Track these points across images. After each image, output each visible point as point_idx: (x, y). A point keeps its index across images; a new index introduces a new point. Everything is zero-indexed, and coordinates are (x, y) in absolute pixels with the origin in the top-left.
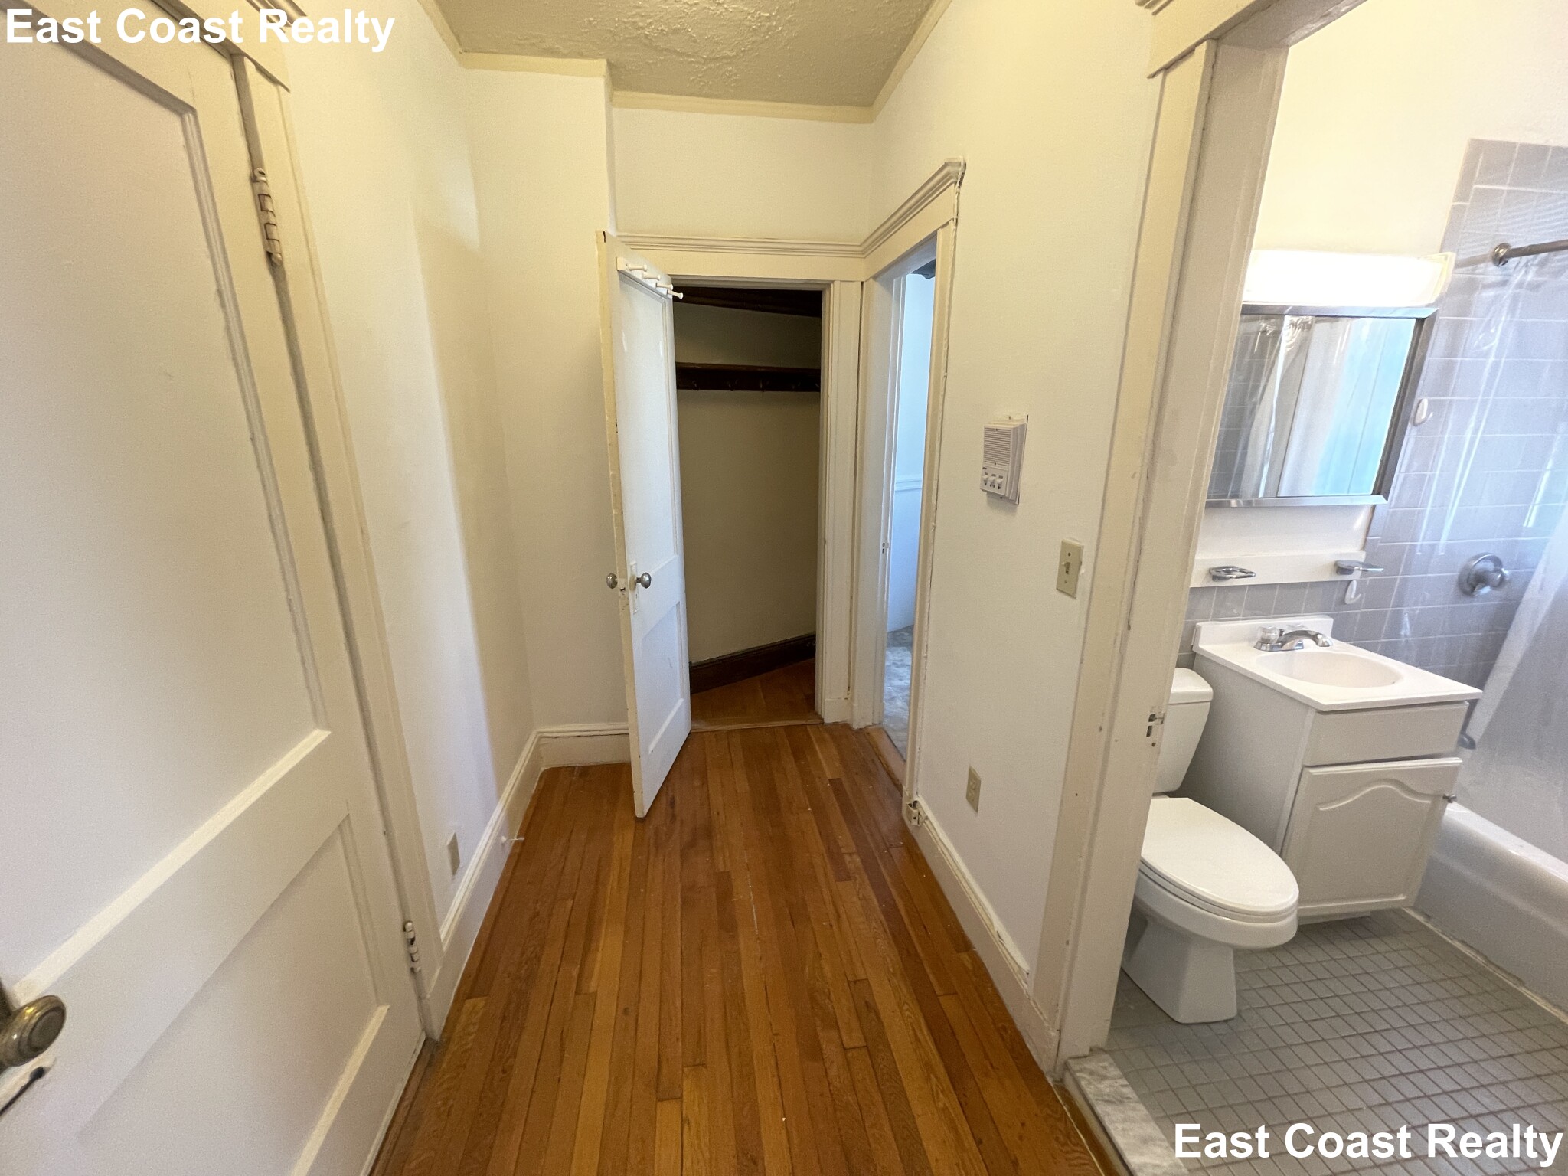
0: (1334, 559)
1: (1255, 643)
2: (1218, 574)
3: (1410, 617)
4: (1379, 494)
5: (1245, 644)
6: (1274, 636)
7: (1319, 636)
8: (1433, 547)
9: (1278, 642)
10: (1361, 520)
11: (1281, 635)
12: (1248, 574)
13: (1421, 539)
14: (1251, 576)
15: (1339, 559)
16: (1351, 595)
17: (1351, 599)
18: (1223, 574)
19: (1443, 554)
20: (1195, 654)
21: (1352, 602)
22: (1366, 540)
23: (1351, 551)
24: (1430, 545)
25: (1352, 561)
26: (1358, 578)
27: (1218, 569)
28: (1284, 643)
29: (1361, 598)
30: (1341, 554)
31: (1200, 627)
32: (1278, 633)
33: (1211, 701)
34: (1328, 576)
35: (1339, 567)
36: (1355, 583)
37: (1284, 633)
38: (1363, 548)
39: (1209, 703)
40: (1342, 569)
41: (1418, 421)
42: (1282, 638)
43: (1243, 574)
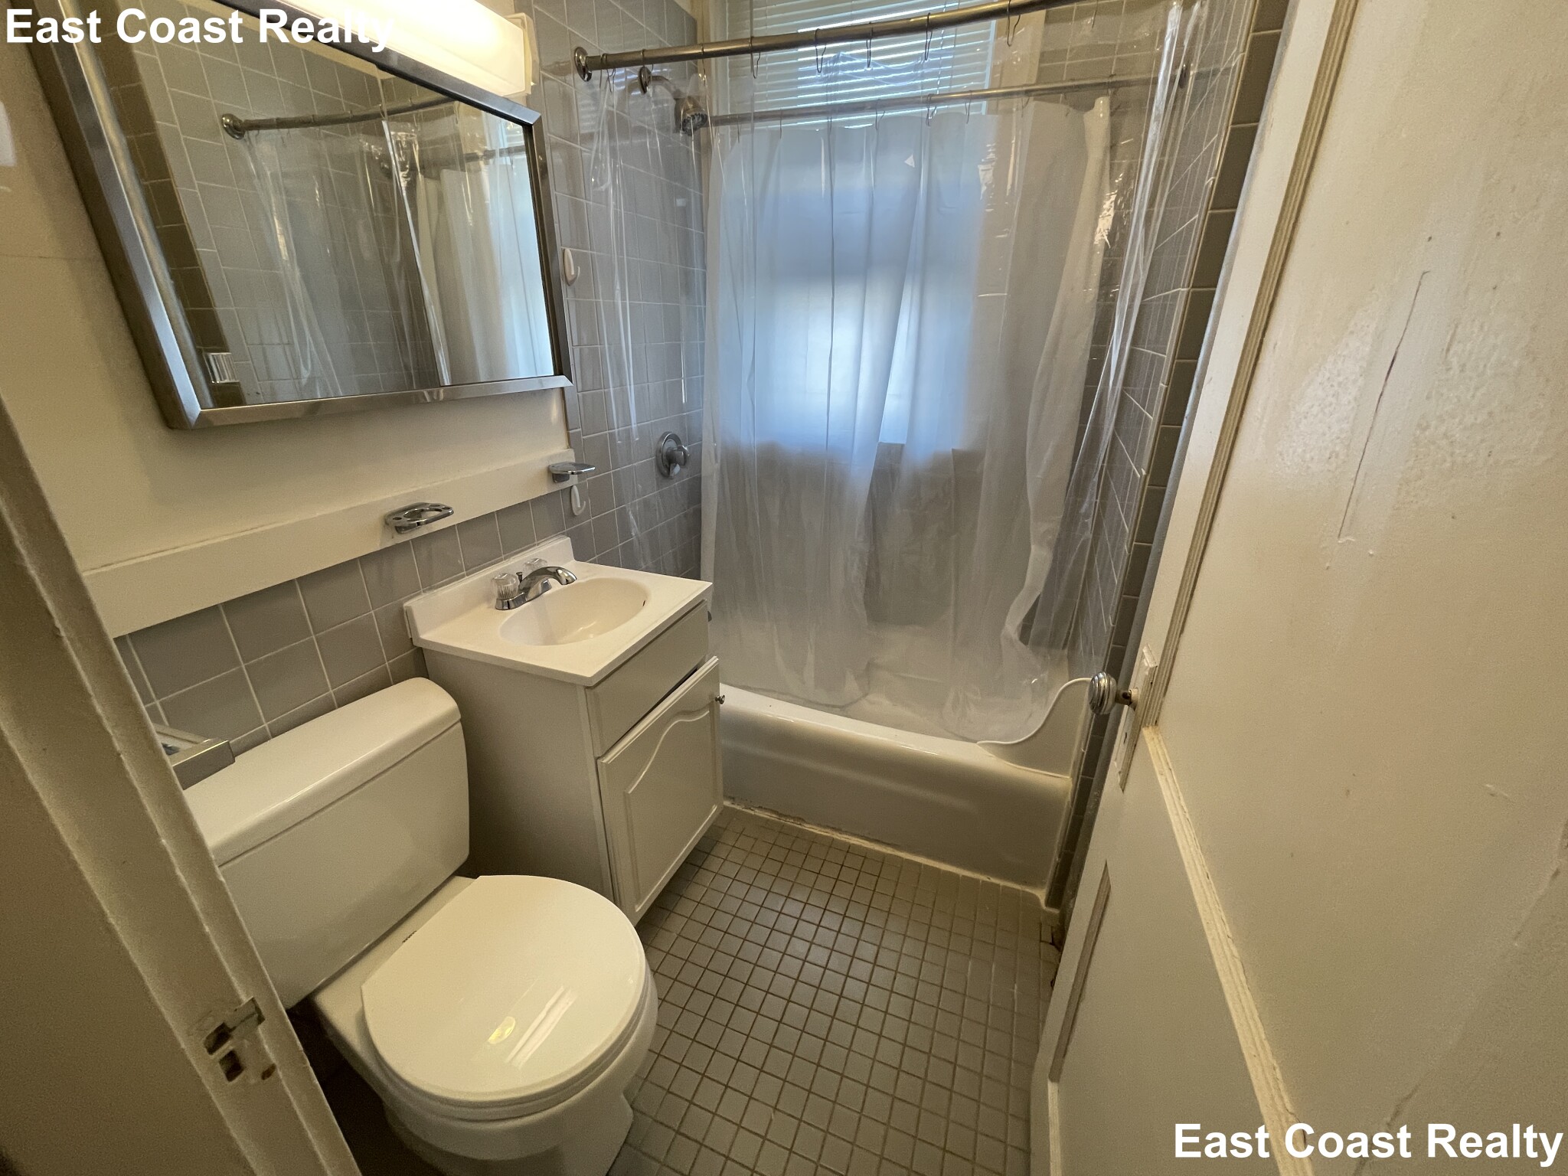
0: (543, 466)
1: (494, 602)
2: (399, 523)
3: (633, 513)
4: (561, 374)
5: (484, 607)
6: (513, 584)
7: (560, 572)
8: (629, 432)
9: (520, 591)
10: (555, 411)
11: (521, 581)
12: (444, 512)
13: (616, 427)
14: (449, 514)
15: (551, 463)
16: (577, 504)
17: (578, 509)
18: (405, 521)
19: (637, 439)
20: (421, 649)
21: (580, 512)
22: (568, 435)
23: (557, 451)
24: (625, 430)
25: (565, 464)
26: (577, 483)
27: (396, 515)
28: (526, 590)
29: (587, 503)
30: (551, 457)
31: (410, 609)
32: (516, 581)
33: (461, 720)
34: (544, 489)
35: (553, 474)
36: (575, 489)
37: (523, 577)
38: (570, 446)
39: (459, 725)
40: (557, 476)
41: (569, 279)
42: (524, 583)
43: (437, 513)
